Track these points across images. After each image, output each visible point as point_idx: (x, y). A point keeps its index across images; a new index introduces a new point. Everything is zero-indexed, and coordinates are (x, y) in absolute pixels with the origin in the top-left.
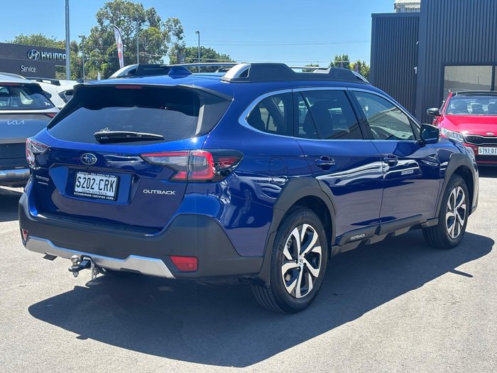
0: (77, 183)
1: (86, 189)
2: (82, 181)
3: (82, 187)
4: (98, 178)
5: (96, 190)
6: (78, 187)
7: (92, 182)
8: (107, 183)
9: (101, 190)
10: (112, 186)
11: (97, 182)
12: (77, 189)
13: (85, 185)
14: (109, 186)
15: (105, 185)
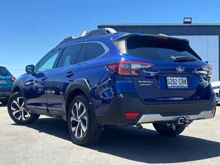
0: (168, 82)
1: (173, 84)
2: (170, 81)
3: (171, 84)
4: (178, 79)
5: (178, 84)
6: (169, 84)
7: (175, 81)
8: (183, 81)
9: (181, 84)
10: (185, 82)
11: (178, 81)
12: (169, 85)
13: (172, 83)
14: (184, 82)
15: (182, 82)
